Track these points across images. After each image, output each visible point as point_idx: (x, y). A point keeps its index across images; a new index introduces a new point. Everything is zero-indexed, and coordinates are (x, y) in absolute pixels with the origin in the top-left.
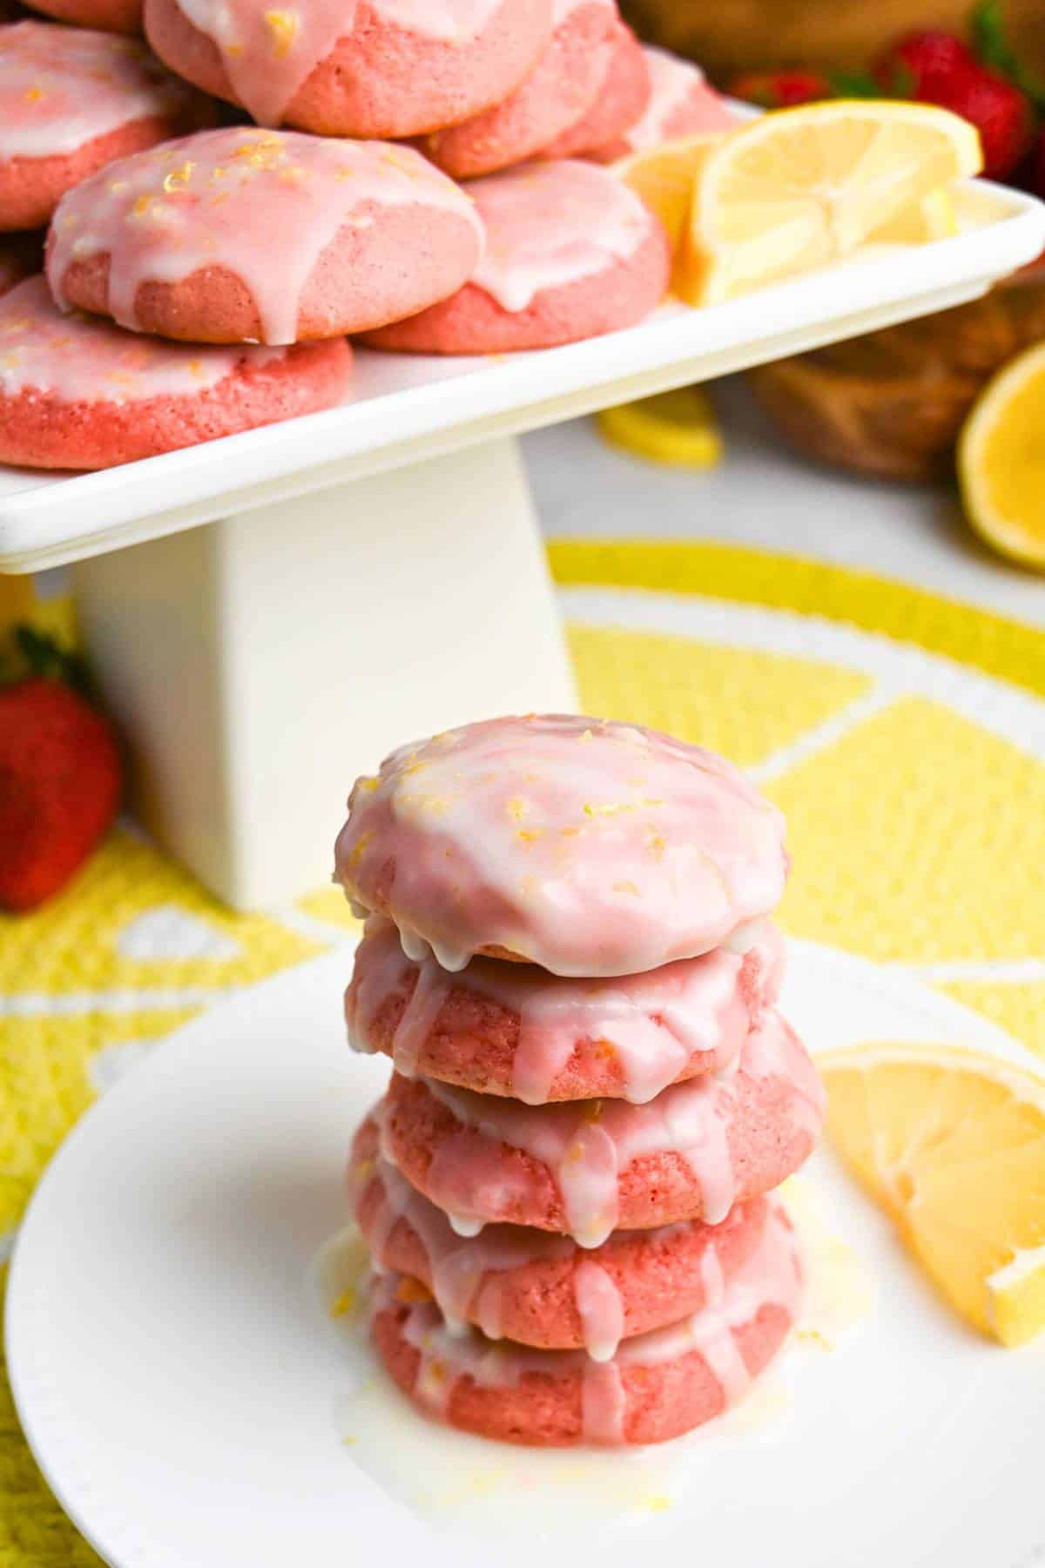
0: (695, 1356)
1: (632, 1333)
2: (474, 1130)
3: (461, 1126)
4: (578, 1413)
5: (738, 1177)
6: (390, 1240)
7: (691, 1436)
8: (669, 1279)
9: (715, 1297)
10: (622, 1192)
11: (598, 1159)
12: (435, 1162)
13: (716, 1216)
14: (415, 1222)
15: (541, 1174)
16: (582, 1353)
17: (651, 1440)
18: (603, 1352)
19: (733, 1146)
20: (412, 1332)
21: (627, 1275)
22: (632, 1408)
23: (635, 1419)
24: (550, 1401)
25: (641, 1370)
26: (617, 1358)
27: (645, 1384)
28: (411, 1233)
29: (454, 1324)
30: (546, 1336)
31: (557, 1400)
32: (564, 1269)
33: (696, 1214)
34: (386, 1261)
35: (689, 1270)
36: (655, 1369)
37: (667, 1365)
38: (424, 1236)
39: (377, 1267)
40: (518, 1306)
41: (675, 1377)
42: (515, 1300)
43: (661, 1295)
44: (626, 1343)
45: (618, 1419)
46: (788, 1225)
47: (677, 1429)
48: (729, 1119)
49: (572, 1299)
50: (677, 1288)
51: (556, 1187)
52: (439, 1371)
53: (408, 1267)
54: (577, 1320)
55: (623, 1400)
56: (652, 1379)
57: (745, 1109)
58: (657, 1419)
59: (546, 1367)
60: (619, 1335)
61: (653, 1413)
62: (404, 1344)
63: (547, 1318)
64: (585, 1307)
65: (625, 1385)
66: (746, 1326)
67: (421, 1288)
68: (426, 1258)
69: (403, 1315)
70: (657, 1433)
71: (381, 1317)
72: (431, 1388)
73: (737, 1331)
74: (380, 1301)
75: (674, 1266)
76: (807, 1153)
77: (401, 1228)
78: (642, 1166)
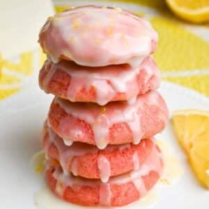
0: (131, 183)
1: (113, 175)
2: (71, 115)
3: (67, 114)
4: (99, 198)
5: (143, 131)
6: (50, 149)
7: (129, 205)
8: (124, 161)
9: (137, 166)
10: (110, 133)
11: (104, 124)
12: (60, 124)
13: (137, 142)
14: (56, 144)
15: (88, 128)
16: (99, 180)
17: (118, 205)
18: (105, 180)
19: (141, 122)
20: (55, 175)
21: (112, 158)
22: (113, 196)
23: (114, 200)
24: (91, 194)
25: (116, 186)
26: (109, 182)
27: (117, 189)
28: (55, 147)
29: (66, 172)
30: (90, 175)
31: (93, 193)
32: (95, 156)
33: (131, 141)
34: (49, 156)
35: (130, 158)
36: (120, 186)
37: (123, 185)
38: (58, 148)
39: (47, 157)
40: (82, 166)
41: (125, 189)
42: (81, 165)
43: (122, 165)
44: (112, 178)
45: (109, 200)
46: (159, 151)
47: (126, 203)
48: (141, 115)
49: (96, 165)
50: (126, 162)
51: (92, 131)
52: (61, 185)
53: (54, 156)
54: (98, 170)
55: (110, 195)
56: (119, 189)
57: (146, 113)
58: (120, 200)
59: (89, 184)
60: (109, 175)
61: (119, 198)
62: (53, 178)
63: (89, 170)
64: (100, 167)
65: (112, 190)
66: (146, 176)
67: (57, 162)
68: (58, 153)
69: (53, 171)
70: (120, 203)
71: (48, 172)
72: (59, 189)
73: (143, 177)
74: (48, 167)
75: (126, 157)
76: (163, 128)
77: (53, 145)
78: (116, 126)
